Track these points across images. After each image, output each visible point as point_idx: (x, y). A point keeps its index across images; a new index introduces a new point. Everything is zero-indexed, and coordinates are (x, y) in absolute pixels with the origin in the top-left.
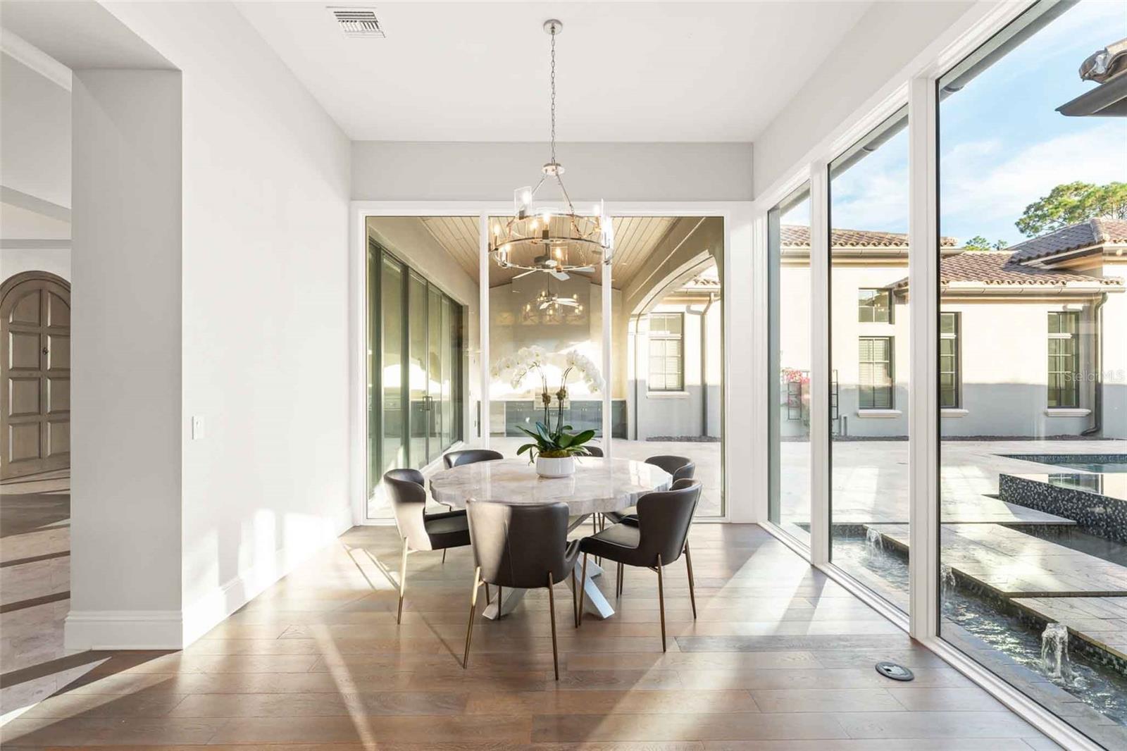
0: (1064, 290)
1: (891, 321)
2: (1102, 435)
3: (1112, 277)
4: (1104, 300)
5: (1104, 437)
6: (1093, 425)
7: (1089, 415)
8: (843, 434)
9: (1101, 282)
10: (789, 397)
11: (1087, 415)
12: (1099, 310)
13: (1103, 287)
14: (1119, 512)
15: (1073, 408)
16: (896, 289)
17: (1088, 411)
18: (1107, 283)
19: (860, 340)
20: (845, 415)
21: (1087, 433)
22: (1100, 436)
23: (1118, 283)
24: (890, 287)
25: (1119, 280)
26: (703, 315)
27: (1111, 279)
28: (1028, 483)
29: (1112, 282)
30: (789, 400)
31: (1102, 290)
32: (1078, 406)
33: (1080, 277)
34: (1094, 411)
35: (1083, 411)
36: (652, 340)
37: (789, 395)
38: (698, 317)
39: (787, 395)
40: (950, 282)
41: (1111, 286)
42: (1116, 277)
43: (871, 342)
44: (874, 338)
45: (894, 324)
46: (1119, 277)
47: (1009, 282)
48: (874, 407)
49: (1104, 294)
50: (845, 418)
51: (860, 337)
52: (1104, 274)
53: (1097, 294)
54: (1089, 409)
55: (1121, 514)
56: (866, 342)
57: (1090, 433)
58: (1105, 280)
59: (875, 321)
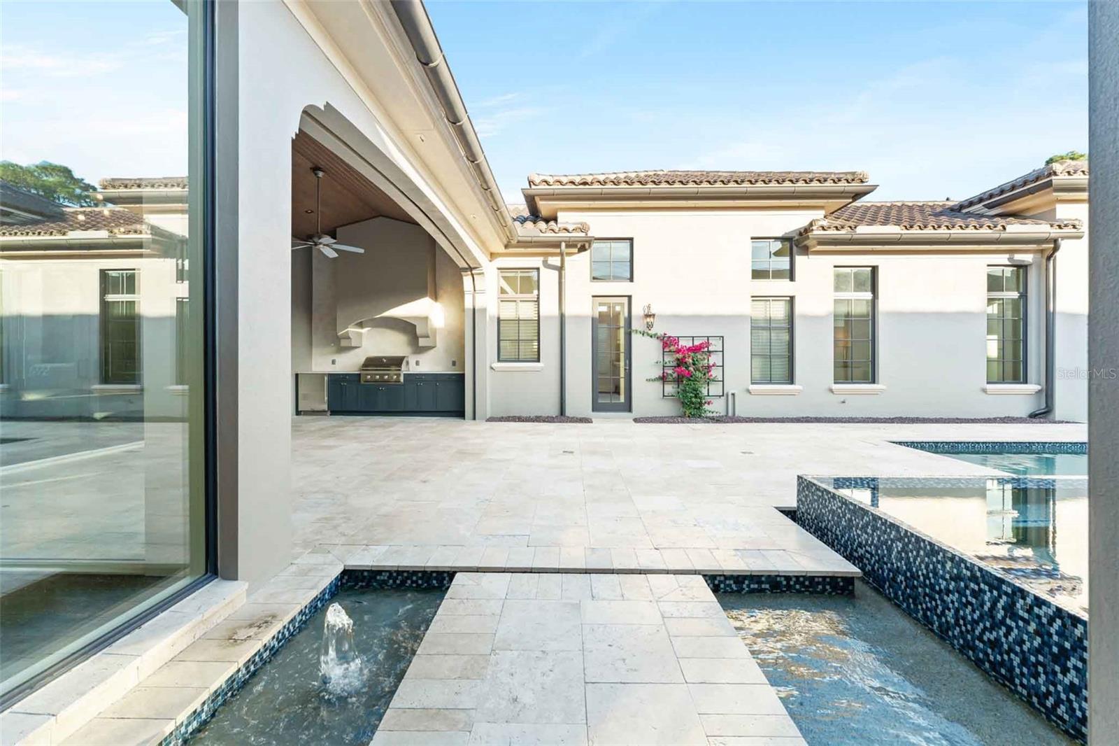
0: (1004, 235)
1: (792, 278)
2: (1055, 417)
3: (1066, 220)
4: (1056, 249)
5: (1057, 419)
6: (1044, 406)
7: (1039, 392)
8: (730, 414)
9: (1052, 226)
10: (663, 369)
11: (1037, 392)
12: (1052, 262)
13: (1054, 232)
14: (922, 561)
15: (1021, 383)
16: (797, 238)
17: (1039, 387)
18: (1060, 227)
19: (753, 300)
20: (733, 392)
21: (1036, 415)
22: (1051, 417)
23: (1074, 227)
24: (790, 235)
25: (1076, 223)
26: (560, 269)
27: (1065, 222)
28: (823, 492)
29: (1066, 226)
30: (664, 373)
31: (1053, 235)
32: (1025, 382)
33: (1027, 221)
34: (1045, 387)
35: (1032, 387)
36: (502, 301)
37: (664, 366)
38: (556, 273)
39: (662, 367)
40: (858, 228)
41: (1065, 230)
42: (1070, 220)
43: (768, 303)
44: (771, 299)
45: (795, 281)
46: (1076, 219)
47: (933, 227)
48: (770, 382)
49: (1055, 241)
50: (733, 394)
51: (753, 297)
52: (1058, 216)
53: (1046, 241)
54: (1039, 385)
55: (923, 566)
56: (763, 303)
57: (1040, 414)
58: (1058, 223)
59: (773, 278)
